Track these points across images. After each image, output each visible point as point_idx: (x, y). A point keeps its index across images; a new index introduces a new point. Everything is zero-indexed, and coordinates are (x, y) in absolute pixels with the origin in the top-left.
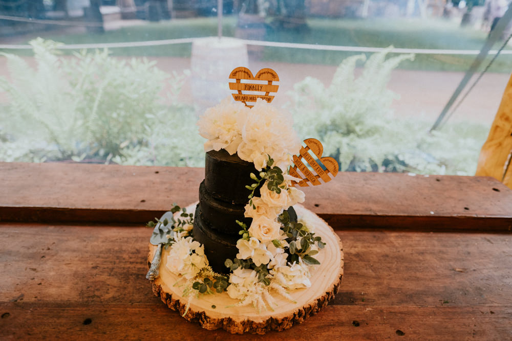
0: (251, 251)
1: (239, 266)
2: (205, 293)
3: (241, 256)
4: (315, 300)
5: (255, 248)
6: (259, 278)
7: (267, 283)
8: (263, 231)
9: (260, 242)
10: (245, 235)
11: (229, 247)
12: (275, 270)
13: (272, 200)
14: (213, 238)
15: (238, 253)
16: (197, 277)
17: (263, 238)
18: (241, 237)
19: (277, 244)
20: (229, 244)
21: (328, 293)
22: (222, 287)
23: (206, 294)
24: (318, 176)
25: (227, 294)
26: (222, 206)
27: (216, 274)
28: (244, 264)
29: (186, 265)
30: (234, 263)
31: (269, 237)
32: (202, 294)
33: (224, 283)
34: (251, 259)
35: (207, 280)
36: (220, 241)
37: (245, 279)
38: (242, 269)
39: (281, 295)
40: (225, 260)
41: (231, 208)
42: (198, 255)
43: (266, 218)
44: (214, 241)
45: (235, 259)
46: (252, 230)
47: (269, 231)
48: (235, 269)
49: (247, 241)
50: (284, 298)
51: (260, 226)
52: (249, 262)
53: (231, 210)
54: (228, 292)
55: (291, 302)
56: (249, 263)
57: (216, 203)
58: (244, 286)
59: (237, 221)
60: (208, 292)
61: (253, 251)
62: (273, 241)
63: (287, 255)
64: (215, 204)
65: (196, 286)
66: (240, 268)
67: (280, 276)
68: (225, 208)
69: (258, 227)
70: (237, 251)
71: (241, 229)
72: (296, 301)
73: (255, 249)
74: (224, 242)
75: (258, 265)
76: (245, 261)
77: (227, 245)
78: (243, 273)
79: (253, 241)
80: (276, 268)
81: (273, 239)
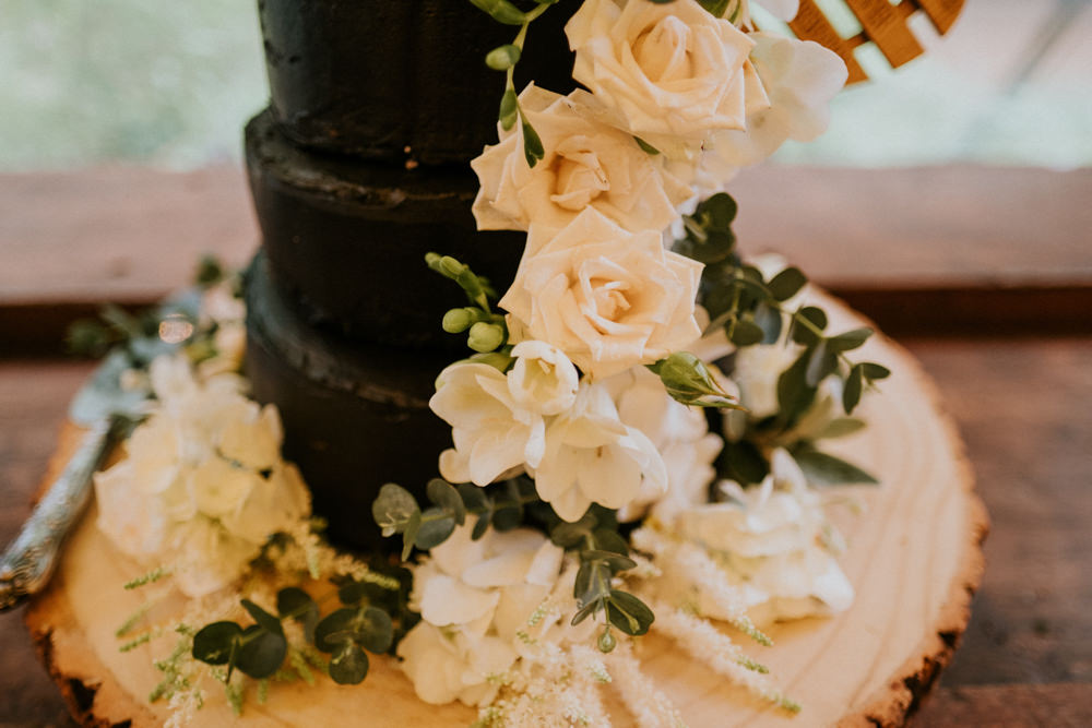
0: (525, 431)
1: (460, 521)
2: (278, 675)
3: (465, 463)
4: (894, 686)
5: (548, 407)
6: (581, 587)
7: (634, 623)
8: (595, 304)
9: (581, 374)
10: (482, 335)
11: (402, 417)
12: (658, 527)
13: (651, 87)
14: (316, 373)
15: (451, 445)
16: (245, 578)
17: (598, 345)
18: (458, 348)
19: (688, 378)
20: (400, 399)
21: (948, 637)
22: (366, 642)
23: (285, 683)
24: (864, 37)
25: (401, 675)
26: (340, 177)
27: (347, 565)
28: (490, 506)
29: (174, 525)
30: (425, 503)
31: (636, 344)
32: (262, 685)
33: (377, 623)
34: (525, 481)
35: (292, 599)
36: (348, 386)
37: (496, 596)
38: (477, 534)
39: (706, 666)
40: (375, 494)
41: (394, 186)
42: (240, 465)
43: (613, 225)
44: (322, 383)
45: (432, 484)
46: (527, 298)
47: (629, 305)
48: (440, 538)
49: (497, 372)
50: (723, 685)
51: (573, 283)
52: (515, 492)
53: (397, 196)
54: (404, 666)
55: (766, 704)
56: (518, 499)
57: (315, 169)
58: (493, 632)
59: (431, 258)
60: (295, 671)
61: (542, 426)
62: (656, 367)
63: (714, 444)
64: (305, 175)
65: (212, 643)
66: (463, 532)
67: (694, 564)
68: (362, 190)
69: (563, 280)
70: (441, 435)
71: (461, 299)
72: (792, 700)
73: (550, 420)
74: (375, 392)
75: (569, 511)
76: (497, 488)
77: (390, 407)
78: (486, 557)
79: (535, 364)
80: (663, 514)
81: (655, 354)
